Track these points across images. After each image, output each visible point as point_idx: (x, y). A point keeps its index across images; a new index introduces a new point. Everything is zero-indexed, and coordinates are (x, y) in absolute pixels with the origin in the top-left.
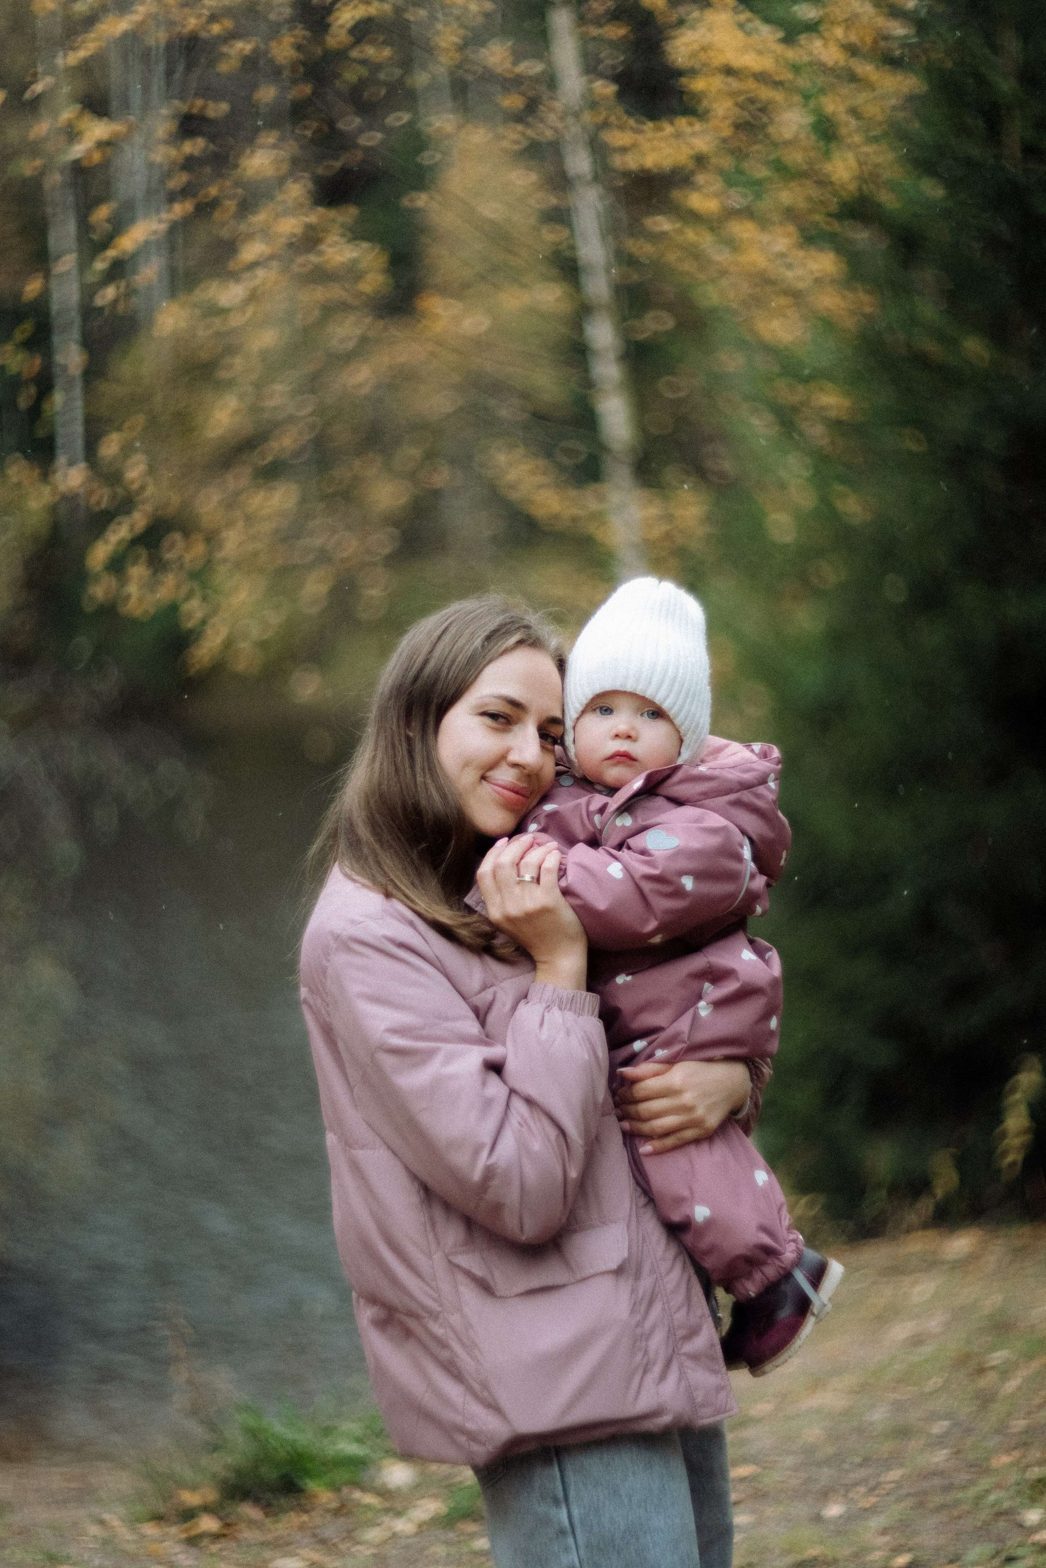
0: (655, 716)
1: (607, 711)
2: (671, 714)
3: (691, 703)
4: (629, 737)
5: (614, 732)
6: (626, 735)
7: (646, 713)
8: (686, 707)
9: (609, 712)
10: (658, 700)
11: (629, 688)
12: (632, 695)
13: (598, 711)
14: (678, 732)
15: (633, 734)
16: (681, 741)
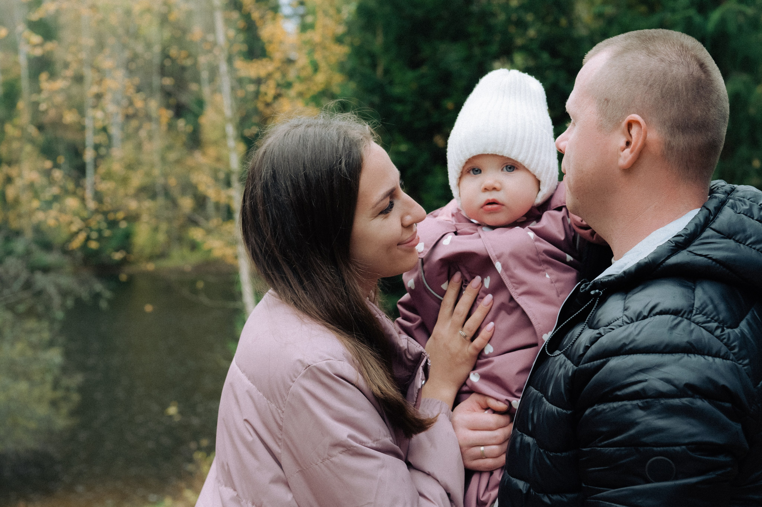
0: (512, 170)
1: (477, 171)
2: (526, 164)
3: (540, 153)
4: (494, 189)
5: (483, 186)
6: (492, 188)
7: (505, 168)
8: (536, 157)
9: (479, 172)
10: (513, 156)
11: (490, 151)
12: (494, 156)
13: (471, 172)
14: (535, 176)
15: (497, 185)
16: (539, 182)
